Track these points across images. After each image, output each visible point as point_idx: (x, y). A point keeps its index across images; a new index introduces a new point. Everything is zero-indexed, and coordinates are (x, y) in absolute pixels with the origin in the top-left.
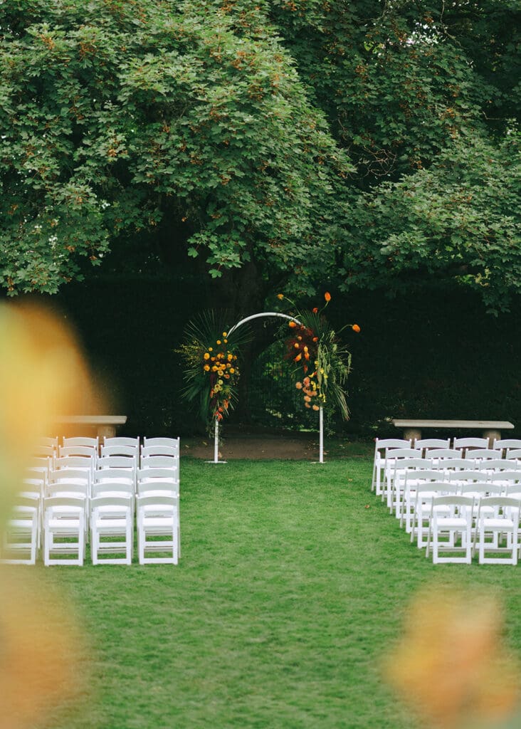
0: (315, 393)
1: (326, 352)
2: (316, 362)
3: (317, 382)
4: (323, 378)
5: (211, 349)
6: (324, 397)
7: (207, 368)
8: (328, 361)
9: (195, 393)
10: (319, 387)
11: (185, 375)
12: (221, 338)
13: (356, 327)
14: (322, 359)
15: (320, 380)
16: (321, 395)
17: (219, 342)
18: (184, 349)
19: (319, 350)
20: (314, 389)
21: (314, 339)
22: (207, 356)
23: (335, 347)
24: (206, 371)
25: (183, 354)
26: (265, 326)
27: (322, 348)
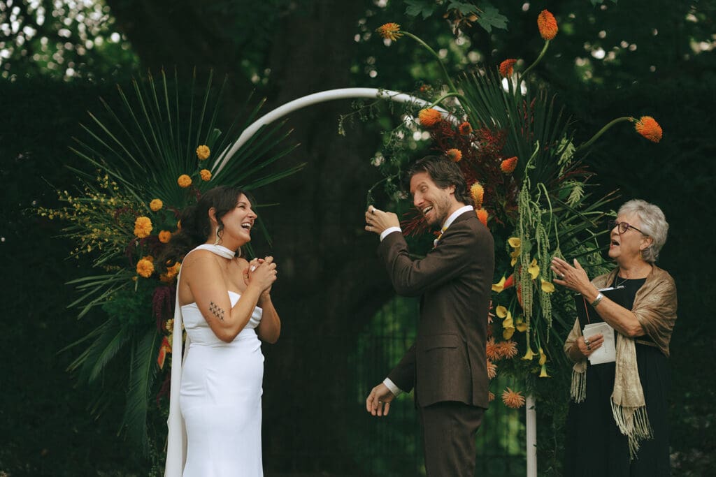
0: (511, 349)
1: (544, 204)
2: (511, 241)
3: (517, 311)
4: (537, 295)
5: (157, 204)
6: (543, 360)
7: (146, 266)
8: (552, 240)
9: (107, 355)
10: (525, 328)
11: (73, 292)
12: (193, 165)
13: (647, 125)
14: (533, 234)
15: (526, 301)
16: (529, 355)
17: (185, 180)
18: (69, 205)
19: (523, 198)
20: (508, 336)
21: (505, 164)
22: (144, 225)
23: (577, 193)
24: (141, 278)
25: (67, 223)
26: (342, 132)
27: (533, 193)
